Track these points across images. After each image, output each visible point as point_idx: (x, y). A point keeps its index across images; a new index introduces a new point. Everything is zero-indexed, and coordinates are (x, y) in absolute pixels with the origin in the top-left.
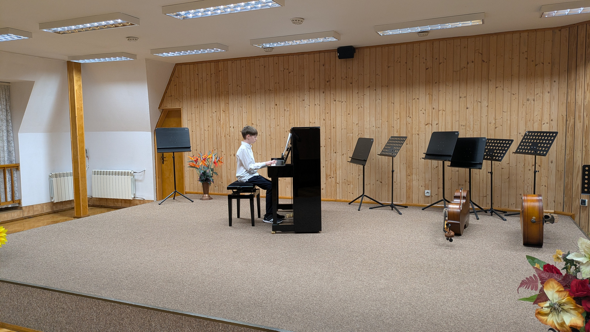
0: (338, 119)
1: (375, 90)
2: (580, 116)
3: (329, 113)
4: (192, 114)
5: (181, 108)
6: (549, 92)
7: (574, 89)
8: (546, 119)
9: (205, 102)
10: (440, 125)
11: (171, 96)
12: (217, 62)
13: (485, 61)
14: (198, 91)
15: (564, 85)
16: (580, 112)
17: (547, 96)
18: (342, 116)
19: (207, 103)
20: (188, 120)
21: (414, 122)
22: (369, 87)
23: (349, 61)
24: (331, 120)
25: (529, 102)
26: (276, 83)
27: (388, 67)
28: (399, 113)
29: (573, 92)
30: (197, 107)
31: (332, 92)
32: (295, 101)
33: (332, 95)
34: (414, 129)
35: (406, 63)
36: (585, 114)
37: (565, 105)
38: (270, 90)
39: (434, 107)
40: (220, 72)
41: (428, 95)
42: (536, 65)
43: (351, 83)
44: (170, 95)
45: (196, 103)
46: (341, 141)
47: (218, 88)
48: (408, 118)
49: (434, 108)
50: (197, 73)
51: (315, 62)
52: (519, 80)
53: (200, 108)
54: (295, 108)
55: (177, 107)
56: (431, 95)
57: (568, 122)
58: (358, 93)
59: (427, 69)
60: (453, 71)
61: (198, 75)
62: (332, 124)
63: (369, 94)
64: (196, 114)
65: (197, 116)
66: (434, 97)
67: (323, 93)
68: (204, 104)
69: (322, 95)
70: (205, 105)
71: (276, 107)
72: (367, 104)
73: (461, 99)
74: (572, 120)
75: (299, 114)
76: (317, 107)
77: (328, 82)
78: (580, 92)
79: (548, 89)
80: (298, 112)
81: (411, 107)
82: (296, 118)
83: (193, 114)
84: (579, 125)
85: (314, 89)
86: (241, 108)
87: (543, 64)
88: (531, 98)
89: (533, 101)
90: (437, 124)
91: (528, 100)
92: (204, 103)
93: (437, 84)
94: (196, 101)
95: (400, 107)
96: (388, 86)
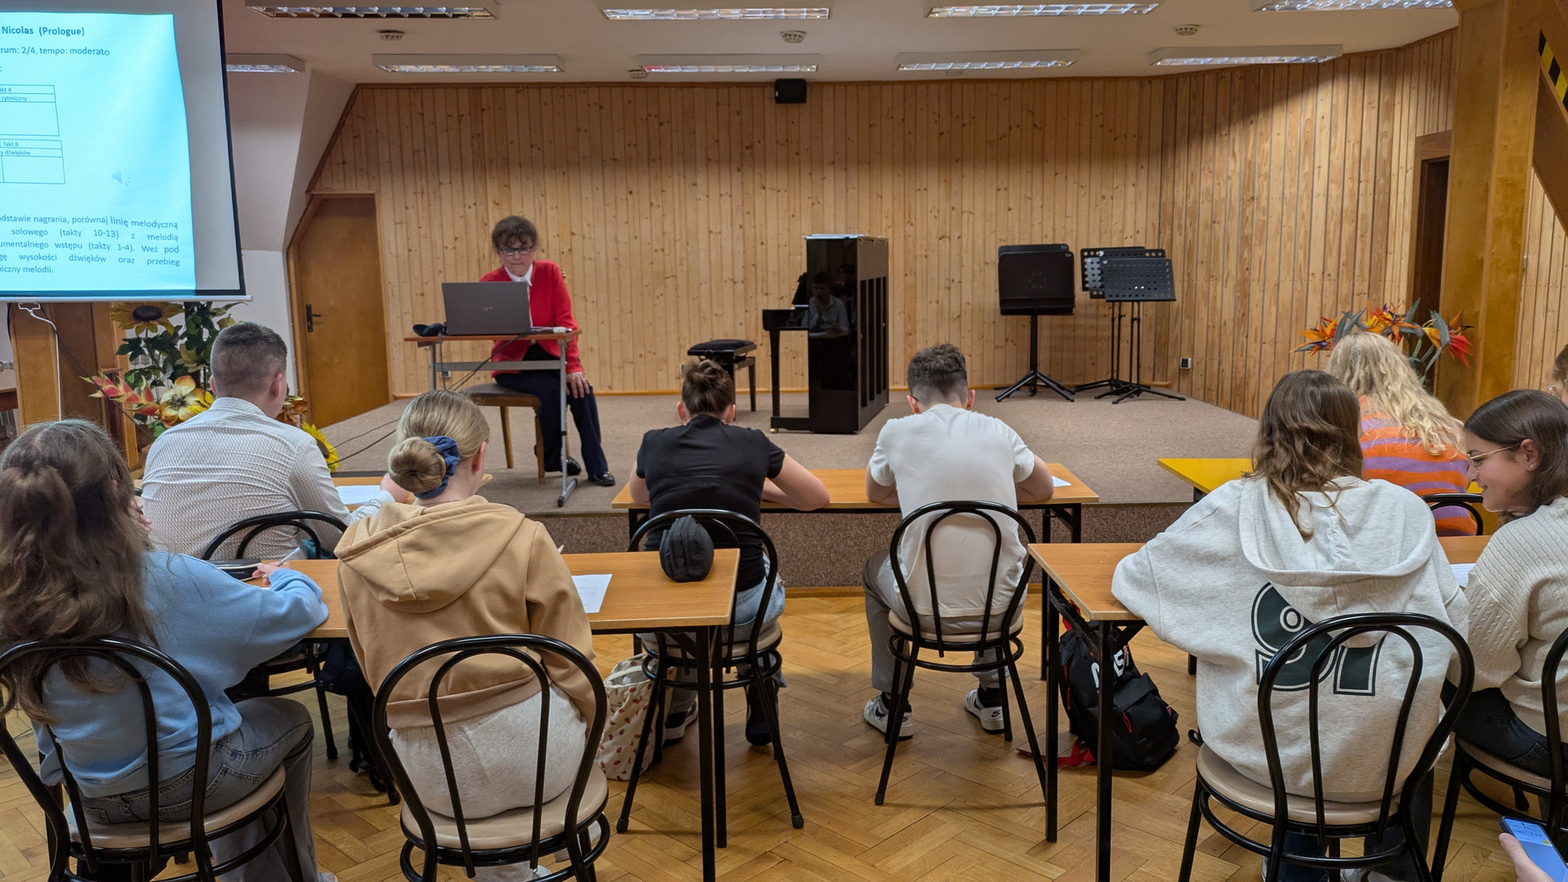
0: (772, 226)
1: (846, 169)
2: (1180, 227)
3: (752, 213)
4: (407, 208)
5: (373, 194)
6: (1134, 185)
7: (1171, 179)
8: (1129, 231)
9: (445, 179)
10: (964, 238)
11: (344, 163)
12: (475, 88)
13: (1039, 125)
14: (422, 153)
15: (1156, 174)
16: (1180, 219)
17: (1131, 190)
18: (778, 219)
19: (451, 183)
20: (396, 224)
21: (918, 234)
22: (833, 163)
23: (793, 109)
24: (757, 226)
25: (1104, 201)
26: (629, 145)
27: (870, 126)
28: (890, 218)
29: (1170, 185)
30: (423, 193)
31: (757, 170)
32: (676, 186)
33: (757, 177)
34: (918, 246)
35: (904, 120)
36: (1188, 221)
37: (1157, 207)
38: (615, 160)
39: (954, 205)
40: (485, 113)
41: (943, 184)
42: (1116, 139)
43: (797, 154)
44: (340, 161)
45: (419, 183)
46: (776, 270)
47: (479, 148)
48: (908, 227)
49: (953, 208)
50: (420, 111)
51: (718, 104)
52: (1091, 163)
53: (431, 194)
54: (677, 200)
55: (362, 189)
56: (949, 183)
57: (1162, 235)
58: (811, 174)
59: (941, 134)
60: (986, 141)
61: (422, 114)
62: (758, 237)
63: (832, 177)
64: (420, 207)
65: (421, 215)
66: (954, 188)
67: (739, 170)
68: (442, 187)
69: (736, 175)
70: (445, 190)
71: (630, 197)
72: (829, 196)
73: (1000, 192)
74: (1168, 232)
75: (686, 215)
76: (726, 200)
77: (748, 148)
78: (1181, 188)
79: (1132, 179)
80: (683, 211)
81: (913, 207)
82: (677, 222)
83: (411, 210)
84: (1178, 240)
85: (719, 162)
86: (542, 199)
87: (1126, 136)
88: (1108, 193)
89: (1110, 200)
90: (959, 237)
91: (1104, 198)
92: (440, 184)
93: (959, 163)
94: (418, 179)
95: (893, 204)
96: (869, 163)
